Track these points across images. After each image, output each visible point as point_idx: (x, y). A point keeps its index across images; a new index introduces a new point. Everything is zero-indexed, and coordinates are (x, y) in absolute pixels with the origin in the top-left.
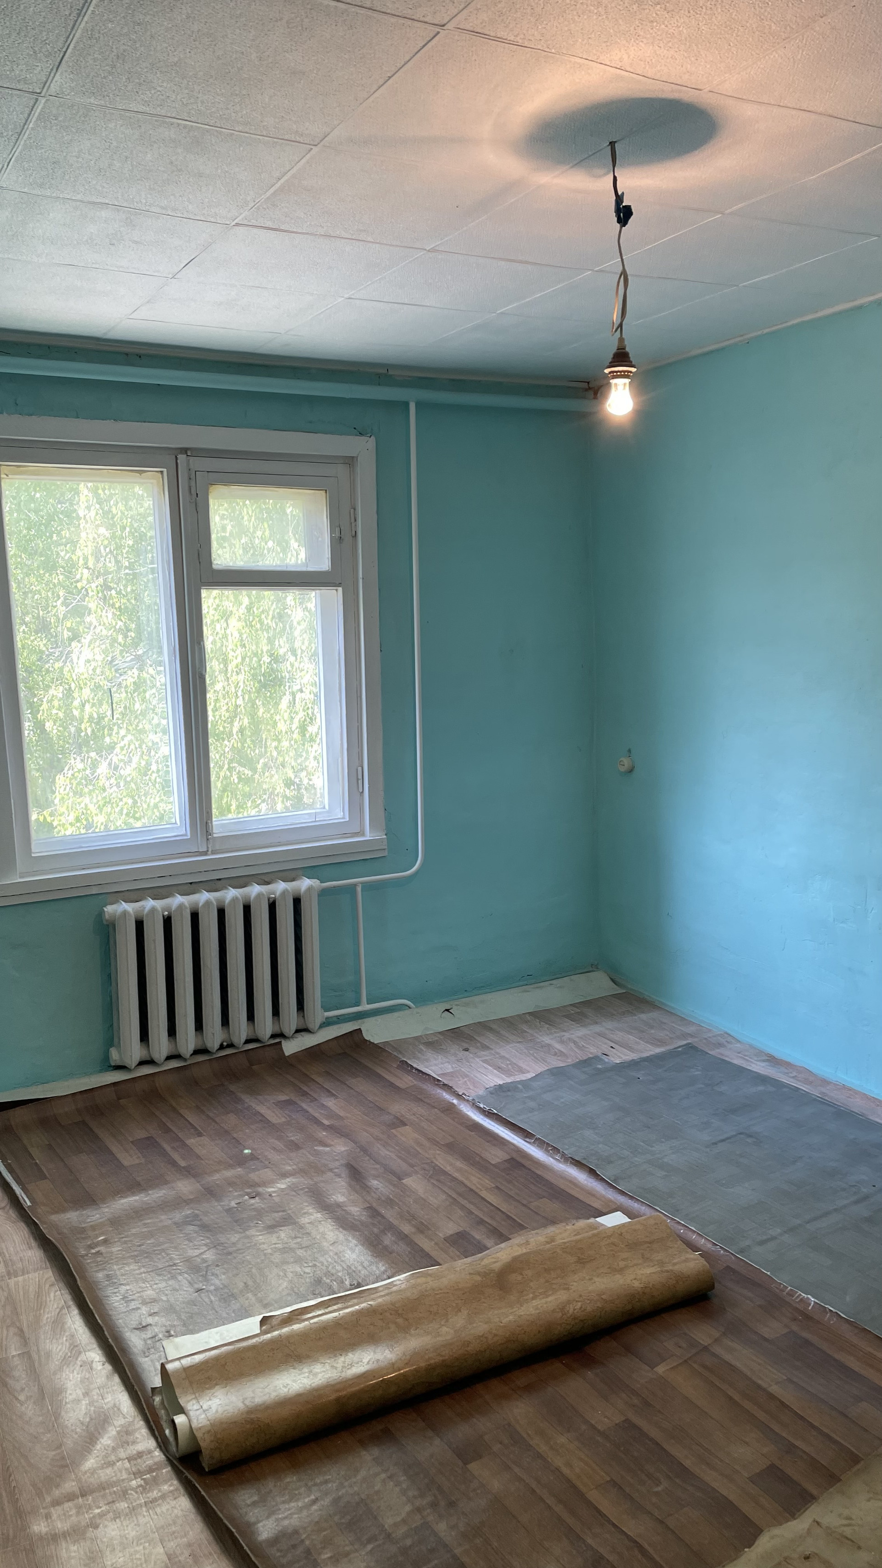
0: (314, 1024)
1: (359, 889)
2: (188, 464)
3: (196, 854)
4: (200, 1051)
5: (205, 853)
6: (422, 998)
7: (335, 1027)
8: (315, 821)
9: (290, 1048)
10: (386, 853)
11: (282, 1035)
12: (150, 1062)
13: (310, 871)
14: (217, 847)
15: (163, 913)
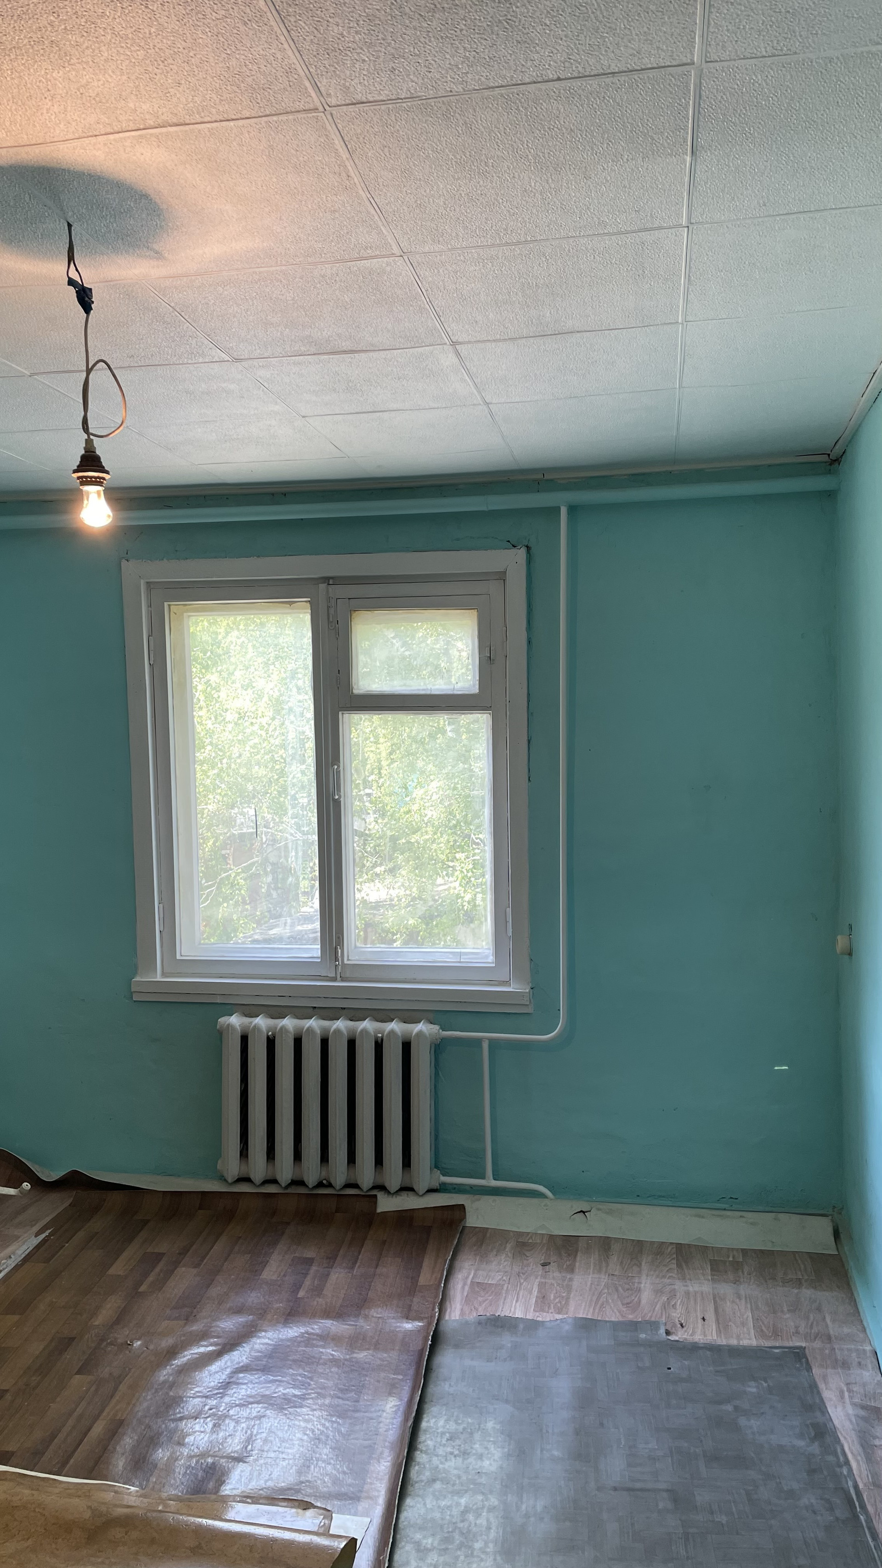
0: (422, 1185)
1: (485, 1045)
2: (328, 592)
3: (325, 978)
4: (298, 1182)
5: (334, 979)
6: (560, 1190)
7: (446, 1195)
8: (460, 962)
9: (386, 1204)
10: (529, 1010)
11: (382, 1188)
12: (247, 1180)
13: (433, 1016)
14: (348, 975)
15: (268, 1033)
